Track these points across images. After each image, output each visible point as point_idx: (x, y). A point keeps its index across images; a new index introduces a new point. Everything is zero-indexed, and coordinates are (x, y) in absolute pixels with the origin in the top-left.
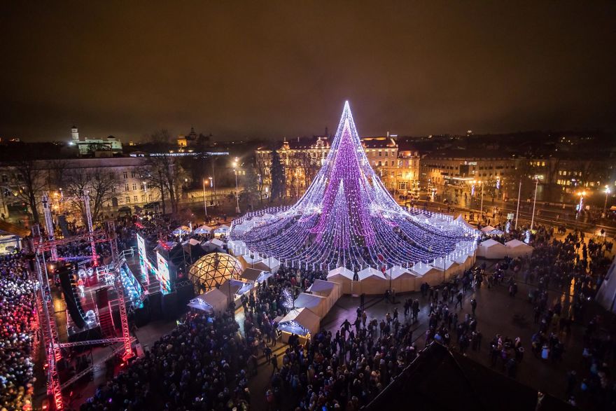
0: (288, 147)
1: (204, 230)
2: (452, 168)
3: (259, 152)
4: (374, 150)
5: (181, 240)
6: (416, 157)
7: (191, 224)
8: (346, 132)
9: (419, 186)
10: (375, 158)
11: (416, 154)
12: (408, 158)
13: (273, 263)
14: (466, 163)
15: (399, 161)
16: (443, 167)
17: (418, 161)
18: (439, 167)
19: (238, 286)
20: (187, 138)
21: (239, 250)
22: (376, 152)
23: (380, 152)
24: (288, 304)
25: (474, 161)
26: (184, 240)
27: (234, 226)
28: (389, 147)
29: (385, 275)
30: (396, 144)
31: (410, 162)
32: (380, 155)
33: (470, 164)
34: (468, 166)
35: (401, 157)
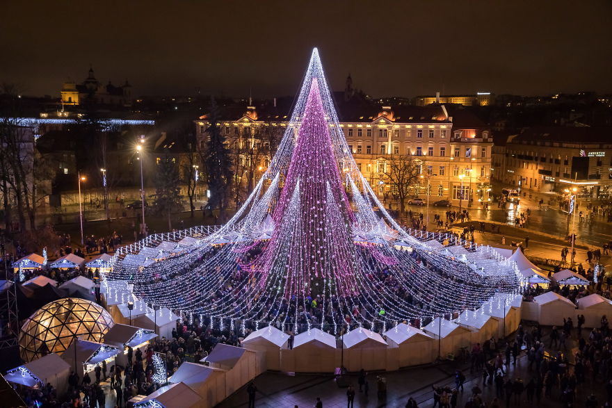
0: (254, 117)
1: (67, 262)
2: (557, 162)
3: (201, 124)
4: (408, 126)
5: (22, 277)
6: (485, 141)
7: (45, 252)
8: (315, 102)
9: (491, 194)
10: (411, 140)
11: (485, 134)
12: (470, 142)
13: (166, 319)
14: (582, 153)
15: (453, 147)
16: (543, 160)
17: (489, 149)
18: (536, 159)
19: (94, 349)
20: (80, 89)
21: (113, 295)
22: (413, 130)
23: (420, 131)
24: (159, 377)
25: (600, 149)
26: (27, 278)
27: (121, 258)
28: (436, 121)
29: (385, 338)
30: (449, 116)
31: (474, 150)
32: (420, 135)
33: (591, 154)
34: (587, 159)
35: (458, 141)
